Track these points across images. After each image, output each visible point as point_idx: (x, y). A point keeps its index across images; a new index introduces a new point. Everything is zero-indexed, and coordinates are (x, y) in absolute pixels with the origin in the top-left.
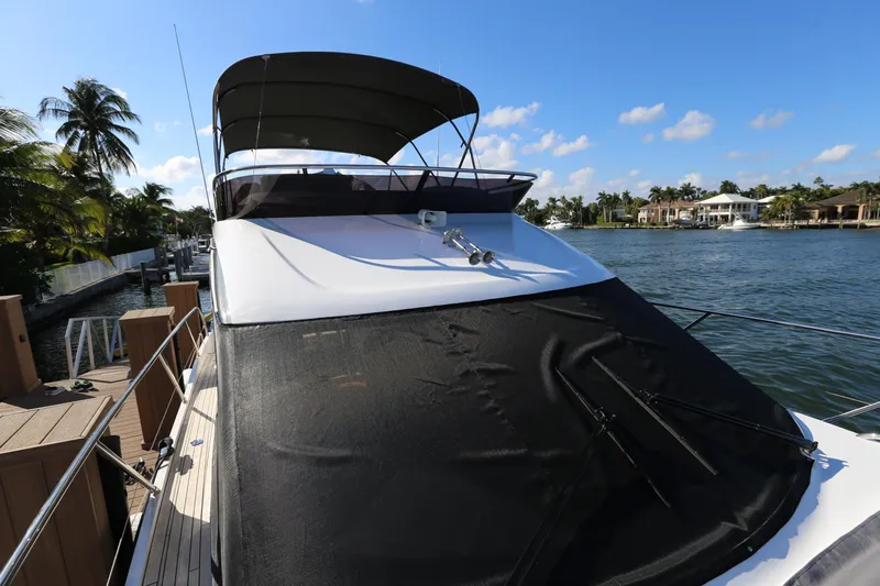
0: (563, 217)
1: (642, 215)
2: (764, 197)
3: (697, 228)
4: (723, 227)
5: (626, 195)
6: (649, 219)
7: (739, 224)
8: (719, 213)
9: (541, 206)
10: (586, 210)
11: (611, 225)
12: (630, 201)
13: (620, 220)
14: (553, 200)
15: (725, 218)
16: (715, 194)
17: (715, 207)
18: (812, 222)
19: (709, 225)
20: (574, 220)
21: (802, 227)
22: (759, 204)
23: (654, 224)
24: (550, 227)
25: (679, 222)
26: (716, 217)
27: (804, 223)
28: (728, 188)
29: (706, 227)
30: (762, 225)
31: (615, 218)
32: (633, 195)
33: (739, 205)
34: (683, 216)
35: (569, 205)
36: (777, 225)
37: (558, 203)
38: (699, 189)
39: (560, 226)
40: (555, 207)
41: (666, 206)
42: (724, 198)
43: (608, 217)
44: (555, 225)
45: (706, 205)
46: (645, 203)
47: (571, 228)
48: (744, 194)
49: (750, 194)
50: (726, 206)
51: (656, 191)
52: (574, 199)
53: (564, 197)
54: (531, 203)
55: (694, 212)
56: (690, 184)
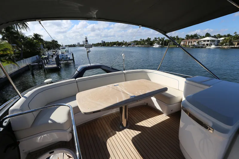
0: (158, 43)
1: (182, 43)
3: (199, 47)
4: (207, 47)
5: (177, 37)
6: (184, 44)
7: (213, 46)
9: (152, 40)
10: (165, 41)
11: (173, 46)
12: (178, 39)
13: (176, 45)
14: (156, 38)
15: (207, 45)
16: (204, 37)
17: (205, 41)
18: (236, 46)
19: (203, 47)
20: (162, 44)
22: (218, 40)
23: (186, 46)
24: (154, 46)
25: (194, 45)
26: (204, 44)
27: (233, 46)
28: (208, 35)
29: (202, 47)
30: (220, 47)
31: (174, 44)
32: (179, 37)
33: (212, 40)
35: (160, 40)
36: (224, 47)
37: (157, 39)
38: (199, 35)
39: (158, 46)
40: (156, 40)
41: (190, 40)
42: (208, 38)
43: (172, 44)
44: (156, 46)
45: (202, 40)
46: (183, 39)
47: (161, 47)
48: (213, 37)
49: (215, 37)
50: (208, 41)
51: (187, 36)
52: (162, 38)
53: (159, 38)
54: (149, 39)
55: (198, 43)
56: (196, 34)
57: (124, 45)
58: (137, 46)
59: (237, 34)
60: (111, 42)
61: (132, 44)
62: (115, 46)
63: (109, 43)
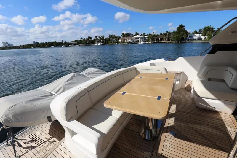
0: (99, 42)
1: (120, 41)
3: (133, 43)
4: (139, 43)
5: (115, 35)
7: (142, 42)
8: (137, 40)
9: (92, 39)
10: (105, 39)
12: (116, 37)
13: (115, 42)
14: (96, 37)
16: (135, 36)
17: (136, 38)
18: (156, 42)
19: (136, 43)
20: (103, 42)
21: (154, 43)
22: (145, 38)
23: (123, 43)
24: (96, 45)
25: (129, 42)
27: (154, 42)
28: (137, 34)
30: (147, 43)
31: (113, 42)
32: (117, 36)
33: (141, 38)
34: (130, 40)
35: (101, 38)
36: (149, 42)
38: (131, 34)
39: (99, 44)
40: (97, 39)
41: (126, 38)
42: (137, 36)
43: (112, 41)
45: (134, 38)
46: (120, 37)
47: (102, 45)
49: (142, 35)
50: (138, 38)
51: (123, 34)
52: (102, 37)
53: (99, 36)
54: (90, 38)
55: (132, 40)
56: (129, 33)
57: (64, 45)
58: (79, 45)
59: (155, 34)
60: (46, 43)
61: (73, 43)
62: (53, 46)
63: (43, 43)
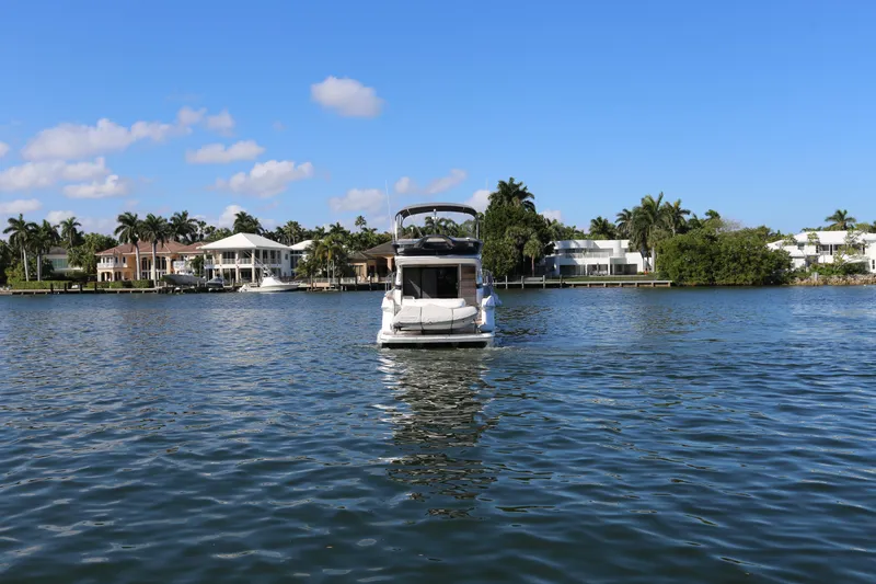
1: (105, 267)
2: (296, 242)
3: (203, 290)
4: (245, 288)
5: (70, 226)
6: (118, 276)
7: (269, 283)
8: (237, 265)
11: (42, 286)
12: (78, 240)
13: (61, 277)
15: (246, 274)
16: (227, 234)
17: (229, 254)
18: (361, 280)
19: (224, 286)
21: (350, 288)
22: (292, 252)
23: (129, 285)
25: (176, 280)
26: (233, 271)
27: (352, 282)
28: (245, 224)
29: (219, 289)
30: (302, 285)
31: (48, 272)
33: (265, 253)
34: (180, 268)
36: (319, 285)
38: (202, 224)
41: (147, 249)
42: (243, 241)
43: (32, 269)
45: (215, 251)
46: (110, 244)
48: (270, 236)
50: (246, 254)
51: (128, 221)
55: (198, 263)
56: (185, 215)
